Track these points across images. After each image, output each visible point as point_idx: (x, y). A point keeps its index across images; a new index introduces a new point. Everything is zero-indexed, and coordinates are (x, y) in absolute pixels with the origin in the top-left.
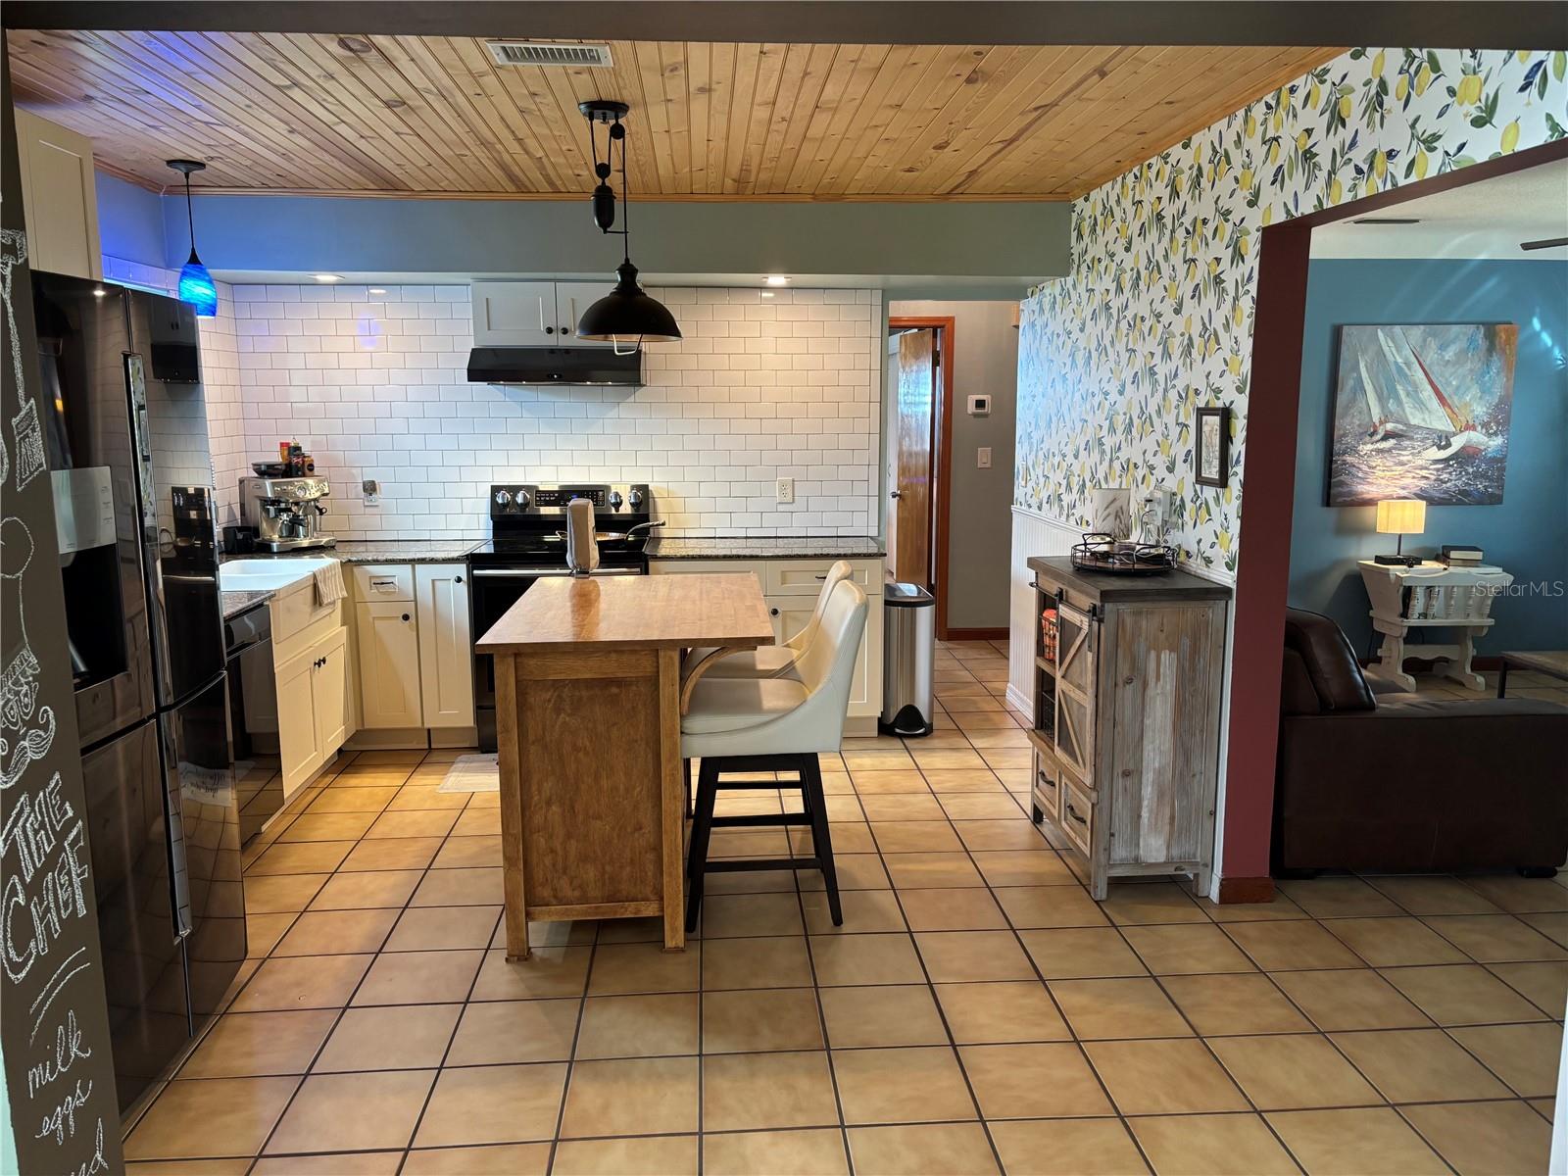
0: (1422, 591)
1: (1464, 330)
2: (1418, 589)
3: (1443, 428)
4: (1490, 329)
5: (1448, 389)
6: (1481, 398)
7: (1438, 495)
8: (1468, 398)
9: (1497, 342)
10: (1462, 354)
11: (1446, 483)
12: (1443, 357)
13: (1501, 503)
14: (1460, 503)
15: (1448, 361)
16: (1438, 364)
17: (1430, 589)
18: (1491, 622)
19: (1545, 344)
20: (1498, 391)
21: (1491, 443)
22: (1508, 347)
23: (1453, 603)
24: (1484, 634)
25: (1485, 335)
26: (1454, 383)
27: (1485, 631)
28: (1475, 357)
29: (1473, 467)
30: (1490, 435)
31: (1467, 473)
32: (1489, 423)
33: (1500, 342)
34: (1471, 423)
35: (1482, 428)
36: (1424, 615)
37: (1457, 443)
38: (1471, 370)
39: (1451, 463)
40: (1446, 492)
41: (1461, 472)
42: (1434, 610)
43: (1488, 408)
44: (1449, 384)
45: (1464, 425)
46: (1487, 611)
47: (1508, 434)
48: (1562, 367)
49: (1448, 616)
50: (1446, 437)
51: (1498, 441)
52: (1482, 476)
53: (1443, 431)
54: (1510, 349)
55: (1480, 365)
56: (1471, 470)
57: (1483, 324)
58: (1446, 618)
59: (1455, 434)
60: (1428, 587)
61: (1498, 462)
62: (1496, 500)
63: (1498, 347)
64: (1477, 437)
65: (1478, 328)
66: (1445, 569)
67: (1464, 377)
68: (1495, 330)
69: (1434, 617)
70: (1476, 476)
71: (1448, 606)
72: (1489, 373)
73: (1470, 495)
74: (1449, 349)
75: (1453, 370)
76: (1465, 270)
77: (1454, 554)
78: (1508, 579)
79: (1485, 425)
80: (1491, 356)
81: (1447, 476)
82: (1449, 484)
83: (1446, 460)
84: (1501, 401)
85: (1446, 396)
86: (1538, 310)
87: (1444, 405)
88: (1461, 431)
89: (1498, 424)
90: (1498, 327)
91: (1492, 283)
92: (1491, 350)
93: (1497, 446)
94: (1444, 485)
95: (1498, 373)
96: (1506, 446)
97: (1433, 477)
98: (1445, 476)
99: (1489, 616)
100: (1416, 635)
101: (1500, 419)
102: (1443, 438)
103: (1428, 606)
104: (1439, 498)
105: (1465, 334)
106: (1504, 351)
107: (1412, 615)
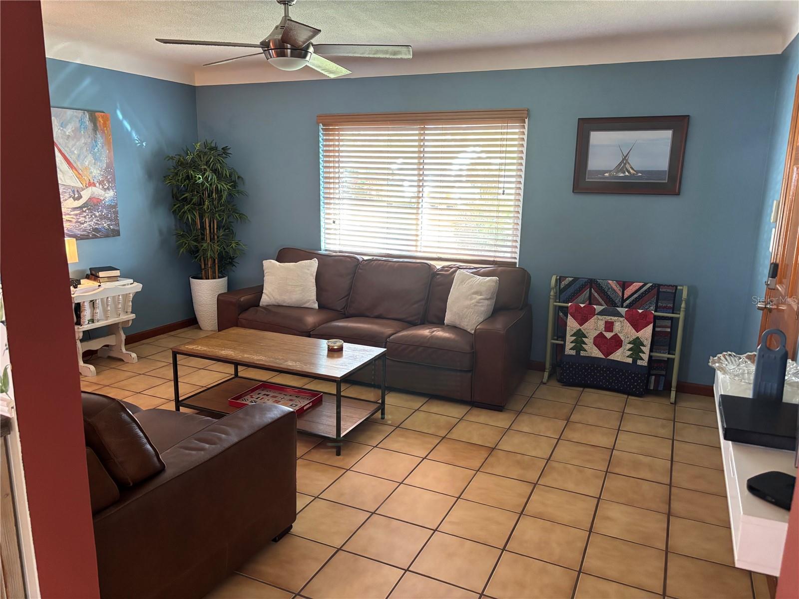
0: (88, 304)
1: (75, 114)
2: (86, 304)
3: (74, 185)
4: (93, 116)
5: (73, 157)
6: (95, 164)
7: (79, 233)
8: (87, 163)
9: (98, 125)
10: (76, 131)
11: (83, 224)
12: (65, 132)
13: (119, 235)
14: (95, 237)
15: (69, 136)
16: (62, 138)
17: (93, 303)
18: (133, 316)
19: (127, 129)
20: (105, 160)
21: (106, 195)
22: (105, 128)
23: (109, 308)
24: (130, 325)
25: (89, 118)
26: (76, 152)
27: (130, 323)
28: (86, 133)
29: (98, 212)
30: (105, 190)
31: (96, 216)
32: (103, 181)
33: (100, 125)
34: (92, 181)
35: (99, 184)
36: (92, 321)
37: (86, 195)
38: (85, 144)
39: (84, 209)
40: (84, 231)
41: (91, 216)
42: (98, 317)
43: (101, 171)
44: (73, 153)
45: (87, 182)
46: (130, 310)
47: (116, 189)
48: (139, 145)
49: (107, 318)
50: (78, 191)
51: (110, 194)
52: (105, 218)
53: (75, 187)
54: (107, 130)
55: (90, 140)
56: (97, 214)
57: (88, 111)
58: (106, 320)
59: (83, 190)
60: (91, 301)
61: (113, 207)
62: (116, 233)
63: (99, 128)
64: (97, 191)
65: (84, 113)
66: (99, 286)
67: (82, 148)
68: (95, 115)
69: (98, 321)
70: (102, 217)
71: (105, 311)
72: (97, 146)
73: (100, 231)
74: (68, 127)
75: (73, 142)
76: (68, 70)
77: (101, 274)
78: (138, 287)
79: (101, 183)
80: (96, 134)
81: (83, 219)
82: (85, 225)
83: (80, 208)
84: (108, 167)
85: (72, 161)
86: (118, 105)
87: (72, 168)
88: (87, 187)
89: (109, 182)
90: (97, 114)
91: (87, 82)
92: (95, 129)
93: (111, 197)
94: (82, 225)
95: (103, 147)
96: (116, 196)
97: (74, 220)
98: (82, 219)
99: (132, 313)
100: (89, 335)
101: (110, 179)
102: (76, 192)
103: (93, 314)
104: (81, 235)
105: (76, 117)
106: (104, 131)
107: (84, 322)
